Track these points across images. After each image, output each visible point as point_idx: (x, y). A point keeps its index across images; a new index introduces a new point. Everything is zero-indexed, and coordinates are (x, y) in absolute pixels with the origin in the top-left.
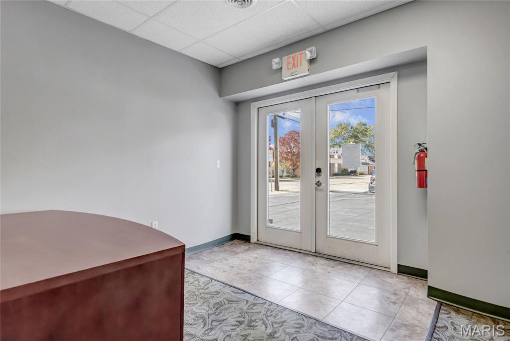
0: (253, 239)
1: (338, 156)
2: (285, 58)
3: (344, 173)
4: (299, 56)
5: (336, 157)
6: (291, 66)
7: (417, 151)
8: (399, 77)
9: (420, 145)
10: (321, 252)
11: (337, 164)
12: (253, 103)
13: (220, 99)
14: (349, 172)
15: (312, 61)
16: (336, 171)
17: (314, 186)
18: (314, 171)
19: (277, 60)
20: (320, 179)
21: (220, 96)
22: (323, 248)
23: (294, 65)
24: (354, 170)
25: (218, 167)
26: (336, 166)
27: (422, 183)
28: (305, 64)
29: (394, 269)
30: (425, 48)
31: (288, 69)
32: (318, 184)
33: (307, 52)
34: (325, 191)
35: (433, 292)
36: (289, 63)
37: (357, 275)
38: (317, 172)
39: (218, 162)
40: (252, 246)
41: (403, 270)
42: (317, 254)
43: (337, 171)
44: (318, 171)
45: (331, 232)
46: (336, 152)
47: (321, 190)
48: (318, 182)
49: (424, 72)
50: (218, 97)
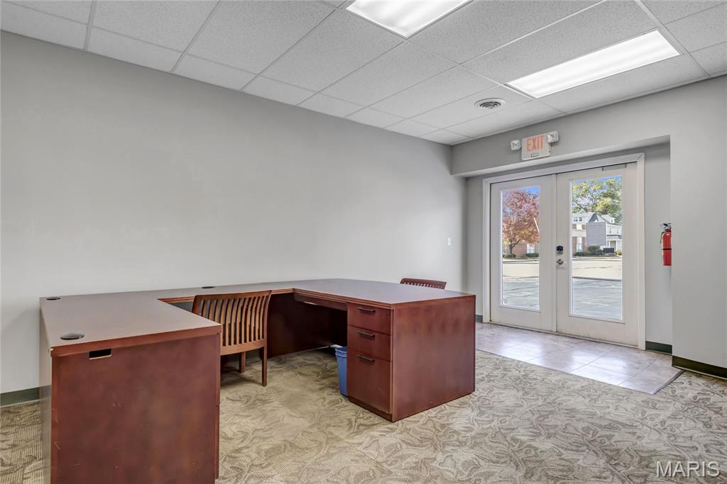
0: (486, 319)
1: (583, 226)
2: (525, 140)
3: (593, 252)
4: (540, 139)
5: (579, 227)
6: (531, 147)
7: (663, 230)
8: (646, 159)
9: (665, 225)
10: (563, 332)
11: (581, 239)
12: (486, 179)
13: (451, 176)
14: (601, 251)
15: (552, 144)
16: (579, 248)
17: (555, 264)
18: (555, 249)
19: (516, 142)
20: (562, 257)
21: (451, 174)
22: (564, 328)
23: (534, 146)
24: (609, 247)
25: (449, 244)
26: (580, 241)
27: (668, 261)
28: (547, 147)
29: (642, 346)
30: (669, 136)
31: (529, 150)
32: (560, 262)
33: (549, 136)
34: (568, 269)
35: (677, 362)
36: (528, 145)
37: (602, 349)
38: (558, 250)
39: (449, 239)
40: (484, 325)
41: (651, 347)
42: (558, 334)
43: (581, 248)
44: (560, 249)
45: (573, 312)
46: (578, 219)
47: (563, 268)
48: (560, 260)
49: (667, 155)
50: (449, 174)
